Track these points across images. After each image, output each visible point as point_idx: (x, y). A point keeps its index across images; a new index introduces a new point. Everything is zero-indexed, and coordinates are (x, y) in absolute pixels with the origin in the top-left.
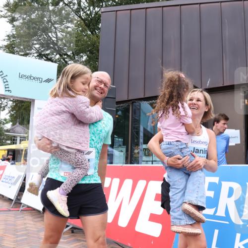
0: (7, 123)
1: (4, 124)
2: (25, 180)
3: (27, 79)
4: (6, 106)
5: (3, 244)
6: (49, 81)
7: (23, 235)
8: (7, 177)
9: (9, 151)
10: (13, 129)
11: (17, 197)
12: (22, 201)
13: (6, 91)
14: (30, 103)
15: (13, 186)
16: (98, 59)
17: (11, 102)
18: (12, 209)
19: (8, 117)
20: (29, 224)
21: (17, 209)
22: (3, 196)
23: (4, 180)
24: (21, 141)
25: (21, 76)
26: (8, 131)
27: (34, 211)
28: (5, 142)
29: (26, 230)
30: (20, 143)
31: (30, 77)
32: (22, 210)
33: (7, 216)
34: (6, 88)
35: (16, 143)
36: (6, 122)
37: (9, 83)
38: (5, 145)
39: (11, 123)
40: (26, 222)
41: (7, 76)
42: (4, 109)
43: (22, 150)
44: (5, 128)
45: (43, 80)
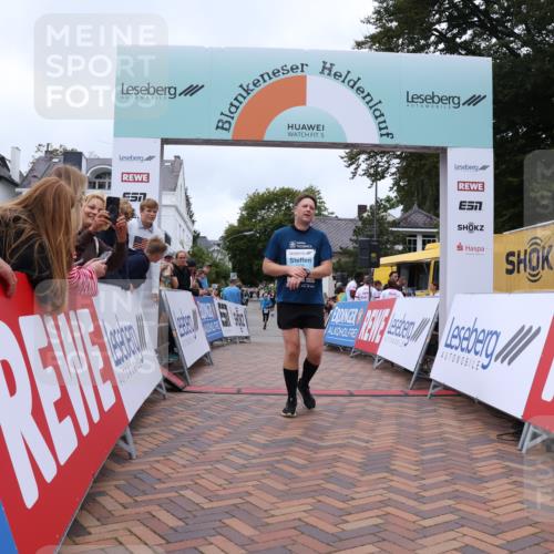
0: (393, 207)
1: (386, 209)
2: (436, 328)
3: (425, 104)
4: (388, 168)
5: (393, 467)
6: (475, 100)
7: (435, 450)
8: (398, 324)
9: (400, 266)
10: (405, 219)
11: (422, 365)
12: (433, 375)
13: (382, 135)
14: (437, 156)
15: (411, 343)
17: (398, 161)
18: (412, 393)
19: (393, 195)
20: (449, 426)
21: (422, 392)
22: (392, 364)
23: (393, 330)
24: (424, 243)
25: (413, 99)
26: (395, 223)
27: (458, 398)
28: (393, 248)
29: (443, 439)
30: (423, 249)
31: (431, 99)
32: (432, 395)
33: (401, 407)
35: (415, 250)
36: (391, 204)
37: (387, 118)
38: (392, 254)
39: (401, 207)
40: (442, 421)
41: (380, 102)
42: (383, 177)
43: (428, 264)
44: (390, 219)
45: (462, 101)
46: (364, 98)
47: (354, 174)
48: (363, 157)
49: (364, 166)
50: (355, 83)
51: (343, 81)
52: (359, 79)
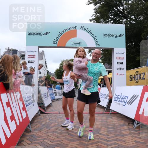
3: (108, 37)
5: (100, 133)
6: (121, 36)
7: (111, 128)
9: (102, 79)
11: (108, 105)
12: (111, 108)
14: (111, 50)
15: (105, 100)
18: (105, 113)
20: (115, 121)
21: (108, 113)
23: (100, 96)
24: (108, 73)
25: (104, 35)
27: (118, 114)
29: (114, 125)
31: (109, 35)
32: (111, 113)
33: (103, 117)
37: (98, 40)
39: (102, 63)
40: (113, 120)
41: (96, 36)
45: (117, 36)
46: (92, 35)
47: (90, 56)
48: (92, 51)
51: (86, 31)
52: (90, 30)
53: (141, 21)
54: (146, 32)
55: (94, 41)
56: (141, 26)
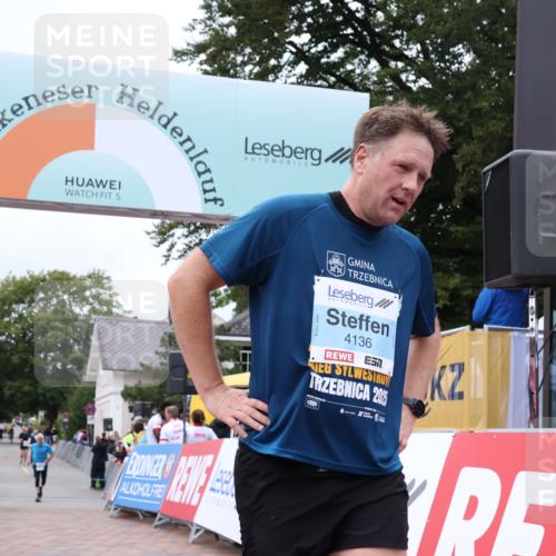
3: (271, 157)
6: (341, 155)
13: (206, 201)
16: (514, 58)
25: (252, 150)
31: (280, 150)
34: (205, 191)
37: (215, 175)
41: (206, 151)
45: (324, 157)
46: (182, 144)
47: (167, 257)
48: (179, 231)
49: (180, 246)
50: (169, 121)
51: (152, 117)
52: (175, 114)
53: (458, 74)
54: (481, 139)
55: (192, 175)
56: (460, 109)
